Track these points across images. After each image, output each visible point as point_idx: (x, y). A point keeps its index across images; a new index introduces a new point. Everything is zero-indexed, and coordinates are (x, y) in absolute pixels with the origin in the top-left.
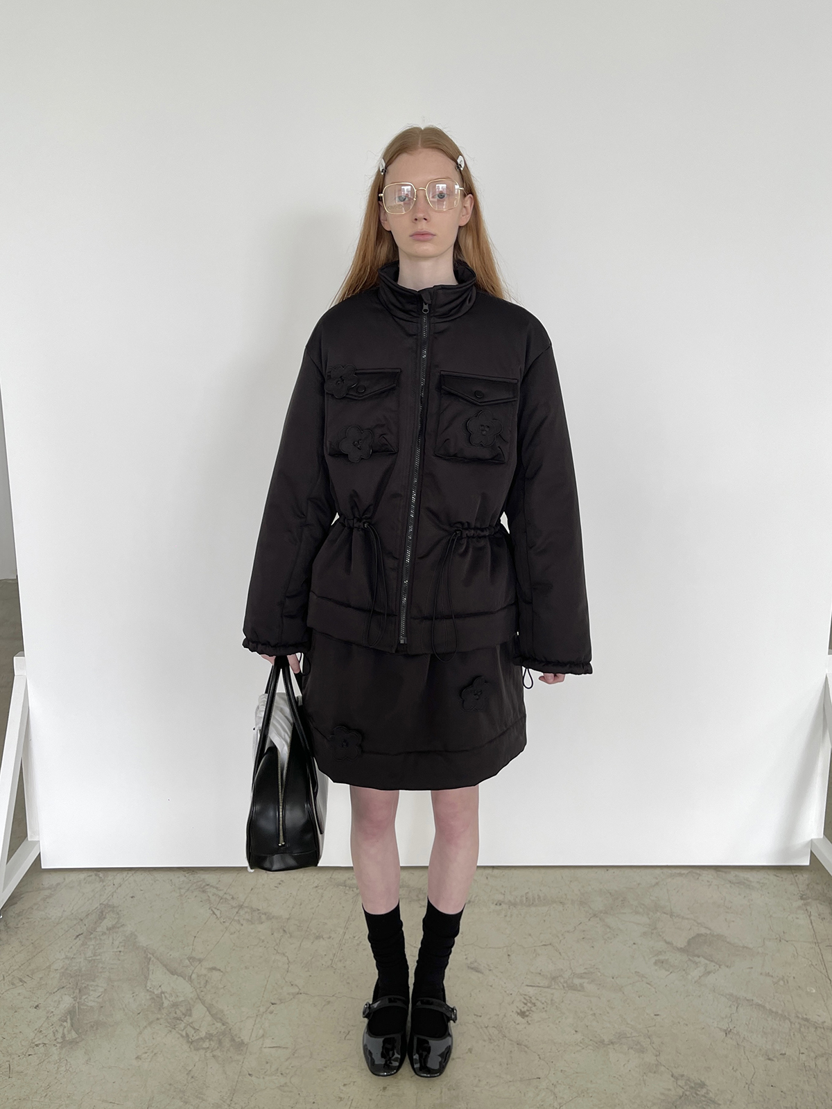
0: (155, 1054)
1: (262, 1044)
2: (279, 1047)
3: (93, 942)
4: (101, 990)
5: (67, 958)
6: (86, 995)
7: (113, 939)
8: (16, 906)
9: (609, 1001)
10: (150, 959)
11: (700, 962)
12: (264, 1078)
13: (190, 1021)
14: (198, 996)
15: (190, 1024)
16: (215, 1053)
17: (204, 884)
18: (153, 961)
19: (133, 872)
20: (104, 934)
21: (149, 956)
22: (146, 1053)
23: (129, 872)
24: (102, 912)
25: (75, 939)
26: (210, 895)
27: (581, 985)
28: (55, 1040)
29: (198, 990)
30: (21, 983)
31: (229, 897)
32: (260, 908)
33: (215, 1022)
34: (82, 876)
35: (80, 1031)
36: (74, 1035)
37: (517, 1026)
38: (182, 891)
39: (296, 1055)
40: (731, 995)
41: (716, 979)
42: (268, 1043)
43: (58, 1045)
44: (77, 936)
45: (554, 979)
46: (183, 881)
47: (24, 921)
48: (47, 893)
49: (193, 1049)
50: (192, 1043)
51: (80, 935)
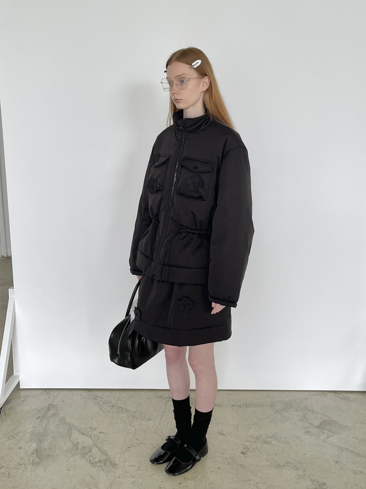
0: (75, 468)
1: (124, 465)
2: (132, 466)
3: (45, 421)
4: (50, 441)
5: (33, 427)
6: (42, 443)
7: (54, 419)
8: (9, 404)
9: (283, 448)
10: (72, 428)
11: (325, 432)
12: (125, 479)
13: (91, 454)
14: (95, 444)
15: (91, 456)
16: (103, 468)
17: (96, 396)
18: (73, 429)
19: (63, 390)
20: (50, 417)
21: (71, 426)
22: (71, 468)
23: (61, 391)
24: (49, 408)
25: (37, 419)
26: (99, 401)
27: (270, 441)
28: (30, 462)
29: (94, 442)
30: (12, 438)
31: (107, 402)
32: (122, 407)
33: (102, 455)
34: (39, 392)
35: (41, 458)
36: (38, 460)
37: (241, 458)
38: (85, 399)
39: (140, 469)
40: (339, 446)
41: (333, 440)
42: (127, 464)
43: (31, 464)
44: (38, 418)
45: (258, 438)
46: (86, 395)
47: (12, 411)
48: (23, 399)
49: (93, 466)
50: (92, 464)
51: (39, 417)
